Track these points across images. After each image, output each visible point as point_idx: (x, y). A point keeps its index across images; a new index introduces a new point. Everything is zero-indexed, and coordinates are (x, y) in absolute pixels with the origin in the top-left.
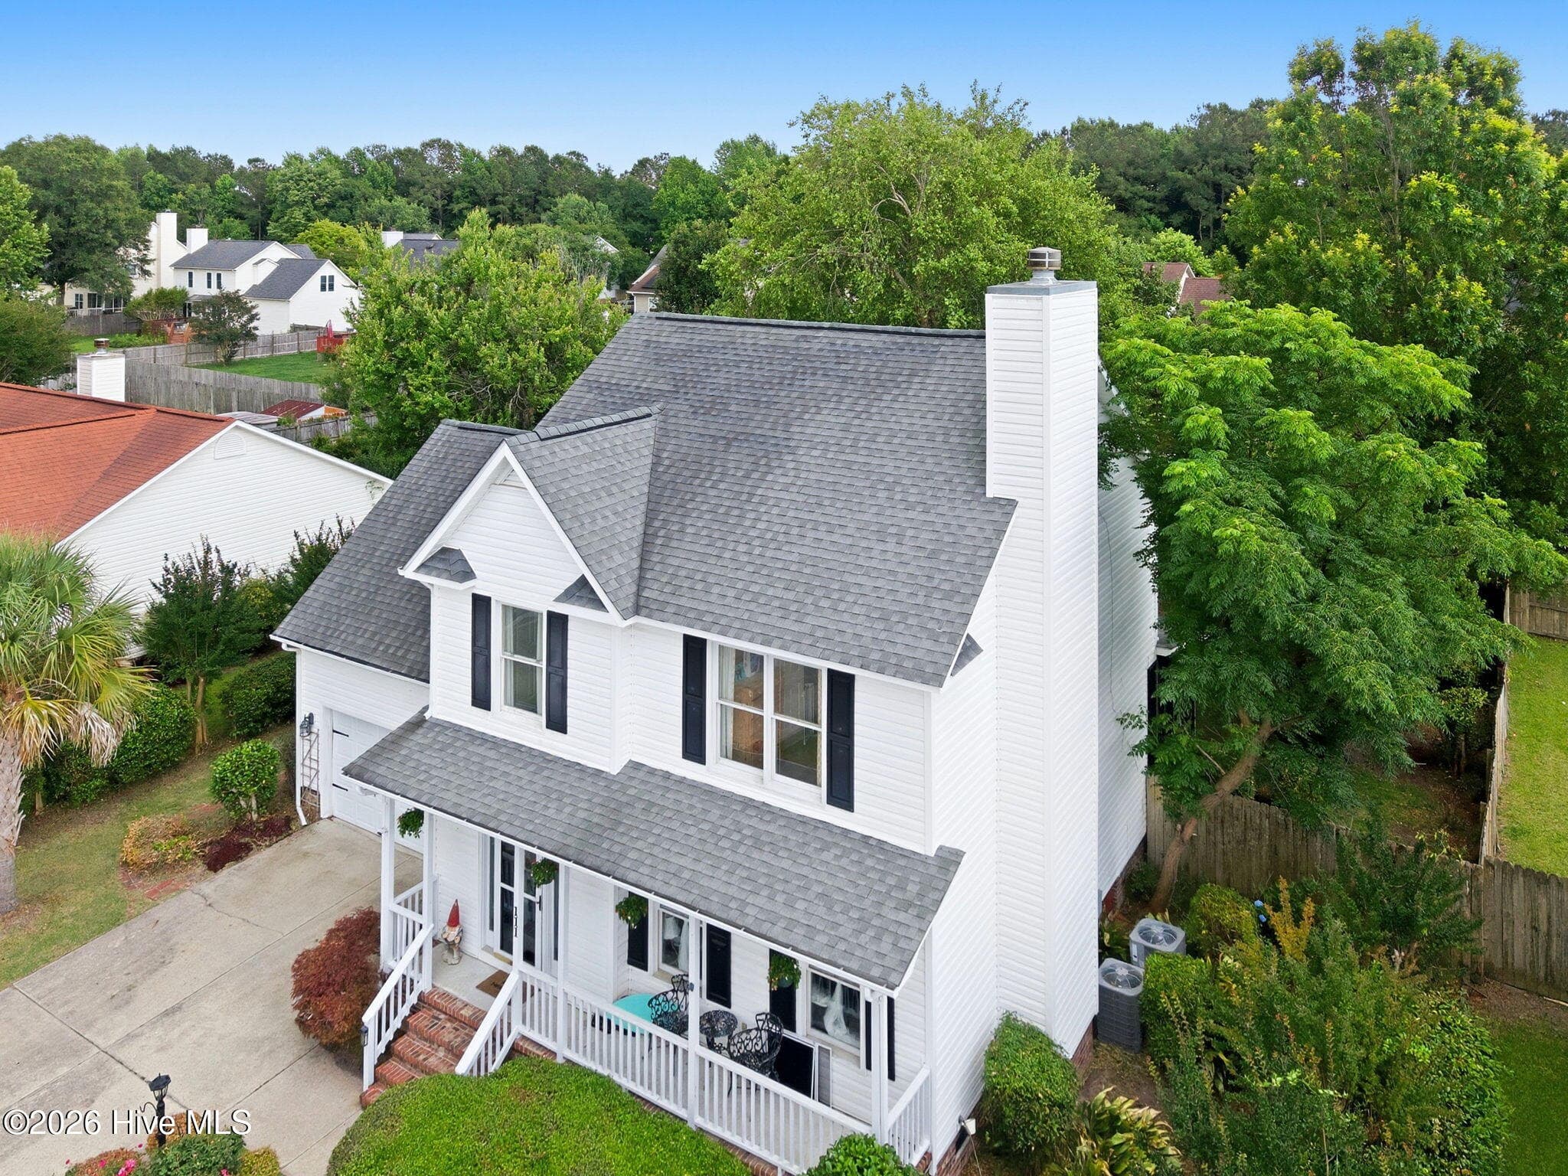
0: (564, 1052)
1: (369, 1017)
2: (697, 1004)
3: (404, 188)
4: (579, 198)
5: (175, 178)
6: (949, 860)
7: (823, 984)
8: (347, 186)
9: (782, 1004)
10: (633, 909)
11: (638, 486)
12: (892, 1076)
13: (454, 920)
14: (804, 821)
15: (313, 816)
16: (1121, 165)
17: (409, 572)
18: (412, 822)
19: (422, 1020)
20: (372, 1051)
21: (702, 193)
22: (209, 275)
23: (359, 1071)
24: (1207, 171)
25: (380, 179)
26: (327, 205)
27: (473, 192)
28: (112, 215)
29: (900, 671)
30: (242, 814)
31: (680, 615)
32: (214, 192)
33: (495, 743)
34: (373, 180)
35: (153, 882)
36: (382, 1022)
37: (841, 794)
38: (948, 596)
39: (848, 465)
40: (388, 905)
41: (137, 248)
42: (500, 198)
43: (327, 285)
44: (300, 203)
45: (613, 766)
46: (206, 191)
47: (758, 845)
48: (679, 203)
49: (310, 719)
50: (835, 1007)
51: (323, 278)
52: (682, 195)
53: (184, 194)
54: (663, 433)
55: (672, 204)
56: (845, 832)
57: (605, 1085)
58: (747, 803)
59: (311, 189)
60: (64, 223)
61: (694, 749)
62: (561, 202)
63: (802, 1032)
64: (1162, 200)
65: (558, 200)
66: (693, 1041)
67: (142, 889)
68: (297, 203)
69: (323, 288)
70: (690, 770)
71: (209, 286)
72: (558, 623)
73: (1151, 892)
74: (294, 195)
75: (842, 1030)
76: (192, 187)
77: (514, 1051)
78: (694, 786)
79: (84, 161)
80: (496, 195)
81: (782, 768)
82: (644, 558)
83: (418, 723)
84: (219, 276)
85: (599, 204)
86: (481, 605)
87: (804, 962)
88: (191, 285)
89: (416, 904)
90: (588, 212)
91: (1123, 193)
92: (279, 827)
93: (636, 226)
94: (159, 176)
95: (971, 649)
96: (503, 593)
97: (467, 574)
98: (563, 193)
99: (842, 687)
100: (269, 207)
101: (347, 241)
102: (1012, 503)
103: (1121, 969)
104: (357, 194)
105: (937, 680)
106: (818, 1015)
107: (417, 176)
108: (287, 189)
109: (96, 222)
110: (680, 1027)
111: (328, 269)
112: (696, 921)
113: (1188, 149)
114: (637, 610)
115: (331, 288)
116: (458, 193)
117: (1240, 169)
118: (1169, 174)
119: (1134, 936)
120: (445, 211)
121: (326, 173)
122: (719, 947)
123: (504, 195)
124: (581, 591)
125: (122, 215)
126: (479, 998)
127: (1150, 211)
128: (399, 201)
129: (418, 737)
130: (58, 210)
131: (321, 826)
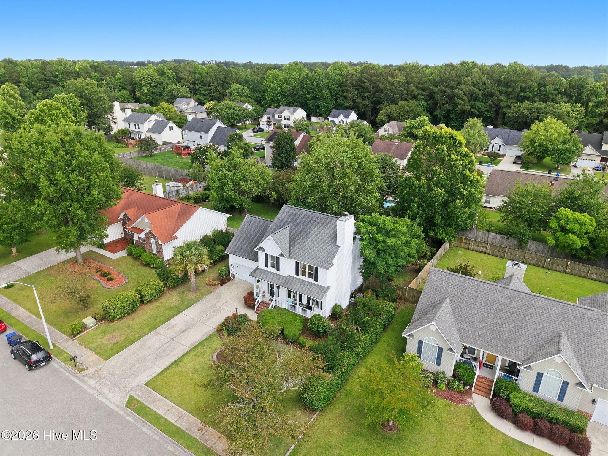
0: (281, 307)
1: (256, 303)
2: (298, 302)
3: (179, 80)
4: (238, 85)
5: (101, 75)
6: (329, 288)
7: (313, 300)
8: (160, 79)
9: (308, 302)
10: (290, 292)
11: (288, 239)
12: (321, 309)
13: (264, 292)
14: (311, 283)
15: (234, 278)
16: (415, 83)
17: (255, 249)
18: (258, 281)
19: (261, 304)
20: (256, 307)
21: (279, 84)
22: (135, 125)
23: (255, 309)
24: (442, 87)
25: (171, 77)
26: (154, 86)
27: (202, 81)
28: (103, 106)
29: (323, 268)
30: (223, 277)
31: (295, 258)
32: (116, 80)
33: (269, 272)
34: (168, 77)
35: (213, 287)
36: (257, 303)
37: (316, 280)
38: (330, 259)
39: (318, 238)
40: (255, 291)
41: (110, 115)
42: (211, 84)
43: (171, 129)
44: (146, 86)
45: (286, 276)
46: (113, 80)
47: (306, 285)
48: (271, 87)
49: (232, 264)
50: (315, 303)
51: (170, 127)
52: (272, 85)
53: (106, 81)
54: (291, 230)
55: (269, 87)
56: (317, 284)
57: (288, 310)
58: (304, 281)
59: (149, 80)
60: (90, 109)
61: (297, 274)
62: (233, 86)
63: (311, 305)
64: (427, 96)
65: (231, 86)
66: (298, 305)
67: (212, 288)
68: (145, 86)
69: (170, 129)
70: (297, 276)
71: (136, 128)
72: (278, 259)
73: (361, 290)
74: (143, 83)
75: (316, 305)
76: (108, 78)
77: (275, 307)
78: (297, 278)
79: (91, 89)
80: (210, 83)
81: (309, 277)
82: (290, 250)
83: (257, 269)
84: (138, 125)
85: (245, 87)
86: (266, 255)
87: (311, 298)
88: (130, 127)
89: (259, 290)
90: (242, 90)
91: (415, 93)
92: (229, 280)
93: (257, 94)
94: (96, 74)
95: (333, 264)
96: (270, 253)
97: (264, 251)
98: (233, 83)
99: (317, 269)
100: (135, 86)
101: (171, 110)
102: (340, 246)
103: (353, 299)
104: (164, 83)
105: (328, 269)
106: (313, 304)
107: (183, 76)
108: (141, 80)
109: (99, 108)
110: (296, 304)
111: (171, 124)
112: (298, 293)
113: (437, 79)
114: (289, 258)
115: (172, 129)
116: (197, 82)
117: (453, 87)
118: (430, 87)
119: (356, 296)
120: (193, 88)
121: (152, 75)
122: (300, 296)
123: (213, 83)
124: (281, 255)
125: (106, 106)
126: (270, 302)
127: (423, 99)
128: (179, 86)
129: (258, 271)
130: (87, 105)
131: (235, 279)
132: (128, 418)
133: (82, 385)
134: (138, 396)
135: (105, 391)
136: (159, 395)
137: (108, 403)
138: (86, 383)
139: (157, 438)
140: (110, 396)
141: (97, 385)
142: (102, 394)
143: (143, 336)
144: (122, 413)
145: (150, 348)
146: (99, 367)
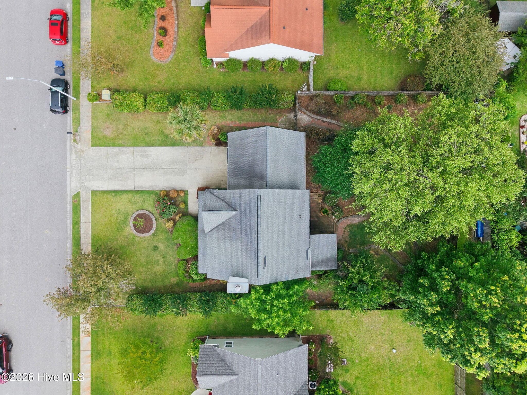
132: (68, 205)
133: (68, 154)
134: (82, 196)
135: (74, 171)
136: (90, 207)
137: (68, 184)
138: (71, 154)
139: (69, 232)
140: (73, 179)
141: (74, 162)
142: (71, 172)
143: (124, 146)
144: (69, 198)
145: (118, 162)
146: (85, 148)
